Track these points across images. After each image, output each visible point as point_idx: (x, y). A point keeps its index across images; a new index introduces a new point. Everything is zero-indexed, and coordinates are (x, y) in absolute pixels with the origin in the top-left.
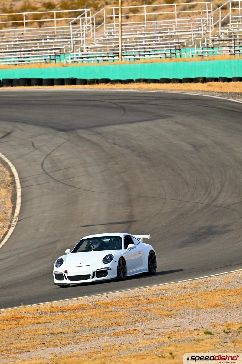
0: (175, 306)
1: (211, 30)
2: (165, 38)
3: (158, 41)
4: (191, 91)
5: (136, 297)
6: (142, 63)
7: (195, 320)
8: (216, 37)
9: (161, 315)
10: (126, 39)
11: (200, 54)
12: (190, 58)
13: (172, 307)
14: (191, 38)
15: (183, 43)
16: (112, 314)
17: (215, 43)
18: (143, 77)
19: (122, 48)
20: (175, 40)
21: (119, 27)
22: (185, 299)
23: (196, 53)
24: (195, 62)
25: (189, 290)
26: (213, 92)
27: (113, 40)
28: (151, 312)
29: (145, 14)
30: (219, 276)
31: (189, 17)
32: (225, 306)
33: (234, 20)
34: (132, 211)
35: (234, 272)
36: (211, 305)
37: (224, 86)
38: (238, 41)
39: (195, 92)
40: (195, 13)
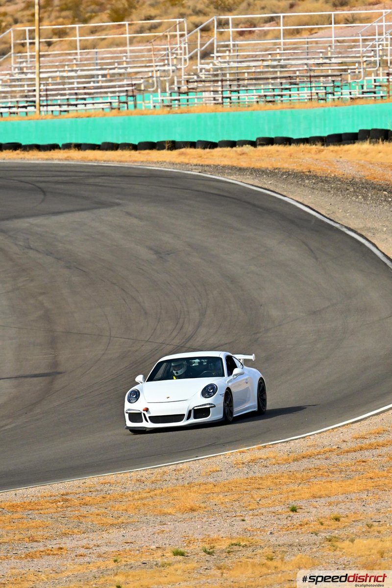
0: (126, 510)
1: (185, 65)
2: (111, 77)
4: (153, 162)
5: (63, 495)
6: (72, 117)
7: (158, 533)
8: (193, 75)
9: (103, 525)
10: (47, 78)
11: (166, 103)
12: (150, 109)
13: (120, 512)
14: (152, 77)
15: (140, 85)
16: (23, 524)
17: (191, 86)
18: (74, 141)
19: (41, 93)
20: (125, 80)
21: (36, 59)
22: (142, 499)
23: (160, 101)
24: (158, 116)
25: (148, 483)
26: (188, 164)
27: (25, 80)
28: (87, 519)
29: (78, 38)
30: (197, 461)
31: (148, 44)
32: (206, 510)
33: (222, 49)
34: (56, 356)
35: (221, 455)
36: (184, 509)
37: (205, 154)
38: (228, 83)
39: (158, 165)
40: (158, 37)
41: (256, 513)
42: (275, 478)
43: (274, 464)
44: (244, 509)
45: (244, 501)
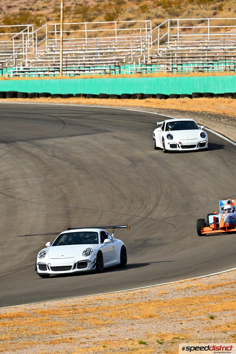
0: (111, 316)
1: (150, 48)
2: (105, 54)
3: (97, 57)
4: (130, 106)
5: (73, 306)
6: (82, 78)
7: (130, 330)
8: (155, 54)
9: (97, 324)
10: (67, 54)
11: (138, 71)
12: (129, 75)
13: (107, 317)
14: (130, 55)
15: (122, 59)
16: (49, 323)
17: (153, 60)
18: (82, 92)
19: (63, 63)
20: (114, 56)
21: (61, 43)
22: (121, 309)
23: (134, 69)
24: (133, 78)
25: (124, 300)
26: (151, 108)
27: (54, 55)
28: (87, 321)
29: (86, 31)
30: (154, 287)
31: (128, 35)
32: (159, 317)
33: (172, 39)
34: (69, 222)
35: (168, 284)
36: (146, 316)
37: (161, 102)
38: (176, 59)
39: (133, 108)
40: (135, 31)
41: (189, 319)
42: (201, 298)
43: (200, 290)
44: (182, 317)
45: (182, 312)
